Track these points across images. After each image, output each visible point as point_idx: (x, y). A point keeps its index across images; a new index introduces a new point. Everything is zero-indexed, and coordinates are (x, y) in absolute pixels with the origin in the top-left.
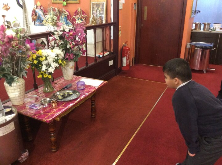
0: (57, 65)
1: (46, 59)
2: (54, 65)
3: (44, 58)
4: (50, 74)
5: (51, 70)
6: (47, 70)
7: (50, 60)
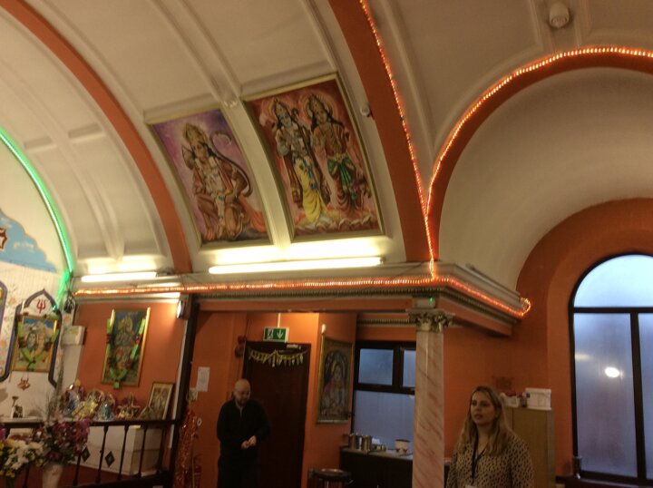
0: (26, 461)
1: (15, 452)
2: (22, 460)
3: (12, 450)
4: (14, 471)
5: (16, 466)
6: (11, 465)
7: (19, 453)
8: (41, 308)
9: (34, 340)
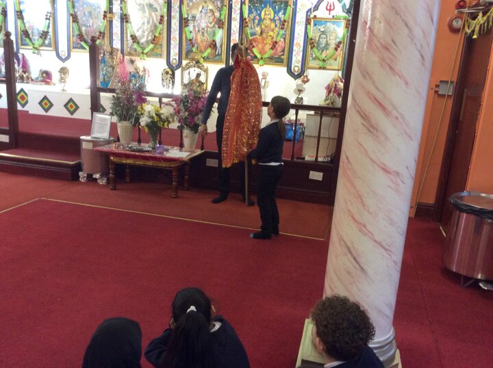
8: (330, 10)
9: (325, 40)
